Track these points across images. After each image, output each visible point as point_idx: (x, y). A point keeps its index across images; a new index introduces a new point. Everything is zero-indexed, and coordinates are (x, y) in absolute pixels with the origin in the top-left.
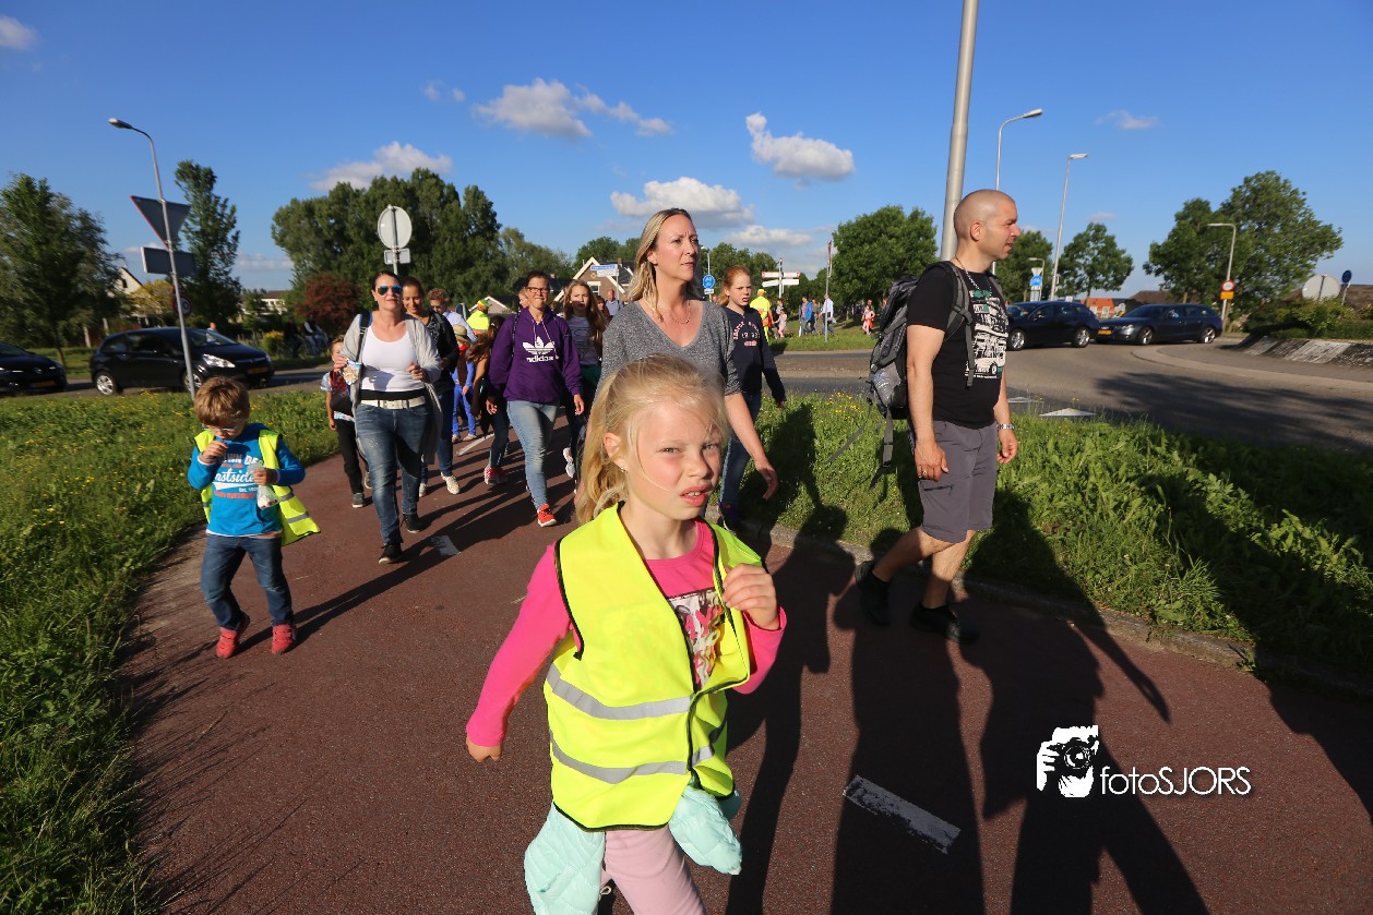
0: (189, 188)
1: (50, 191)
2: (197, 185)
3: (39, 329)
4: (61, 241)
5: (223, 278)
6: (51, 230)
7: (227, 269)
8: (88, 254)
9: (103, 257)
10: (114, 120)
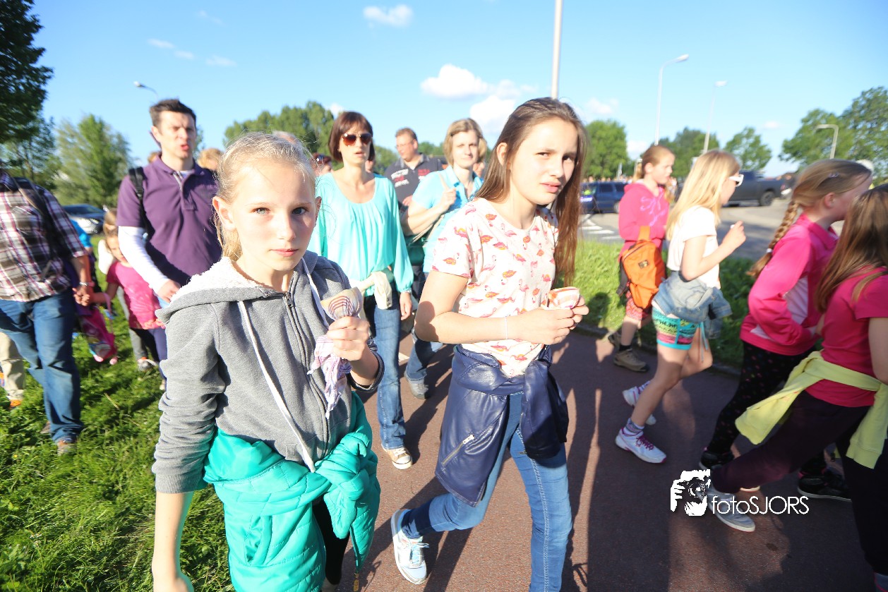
4: (109, 150)
8: (122, 157)
10: (138, 84)
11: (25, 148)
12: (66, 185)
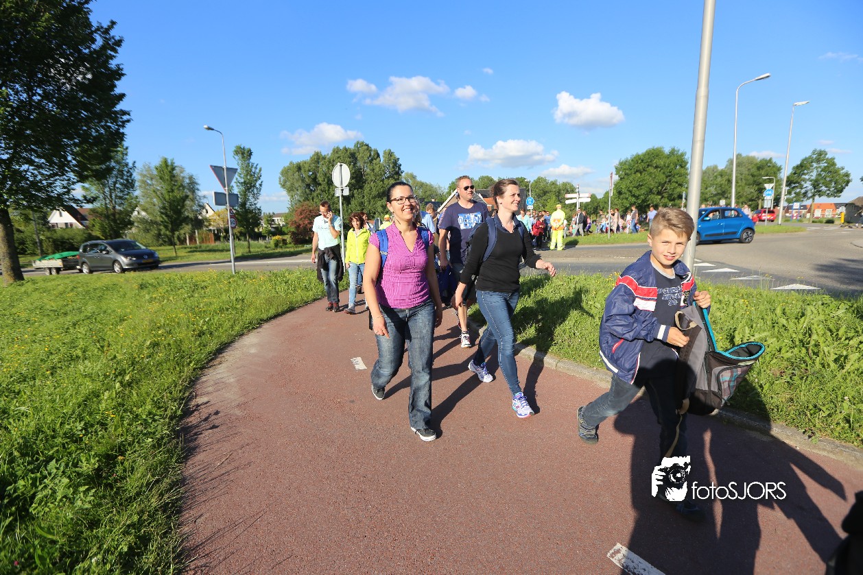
0: (239, 159)
1: (175, 165)
2: (243, 157)
3: (167, 236)
4: (179, 190)
5: (253, 207)
6: (174, 185)
7: (255, 202)
8: (191, 196)
9: (198, 198)
10: (206, 126)
11: (110, 189)
12: (143, 221)
